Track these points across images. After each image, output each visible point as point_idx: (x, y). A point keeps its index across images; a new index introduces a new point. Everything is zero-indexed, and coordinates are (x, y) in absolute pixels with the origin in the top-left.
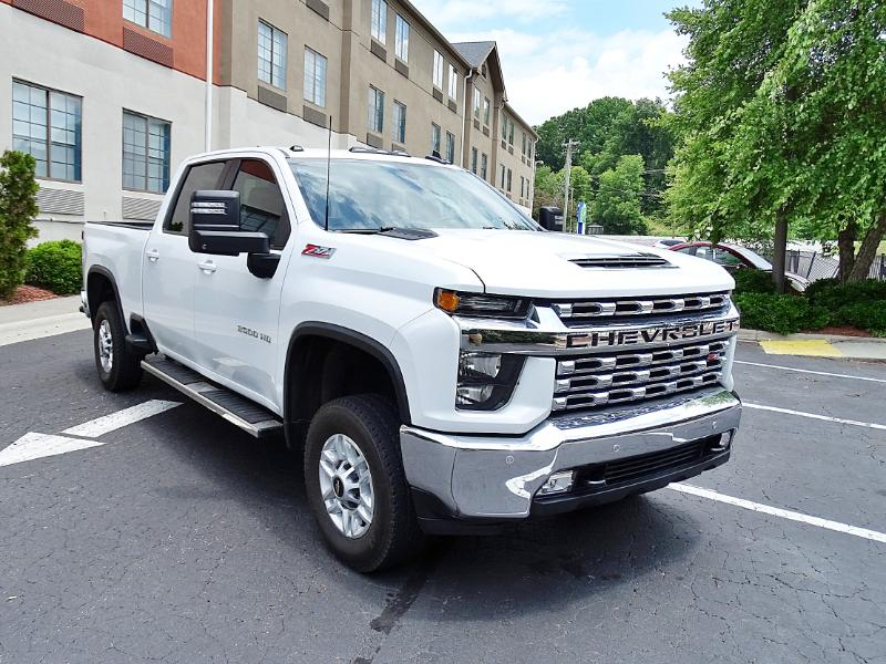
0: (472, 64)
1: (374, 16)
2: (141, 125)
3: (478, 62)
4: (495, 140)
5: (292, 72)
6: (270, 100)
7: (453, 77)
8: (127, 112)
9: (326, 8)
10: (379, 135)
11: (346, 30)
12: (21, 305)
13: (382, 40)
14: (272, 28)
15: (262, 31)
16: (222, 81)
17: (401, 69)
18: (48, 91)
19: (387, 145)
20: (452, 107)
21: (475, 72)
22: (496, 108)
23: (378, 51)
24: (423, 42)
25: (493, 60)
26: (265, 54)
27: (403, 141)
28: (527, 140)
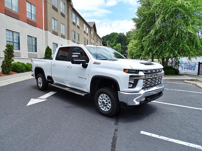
0: (91, 26)
1: (73, 17)
2: (31, 38)
3: (92, 26)
4: (95, 41)
5: (59, 28)
6: (55, 33)
7: (87, 29)
8: (28, 36)
9: (64, 15)
10: (75, 40)
11: (68, 20)
12: (11, 75)
13: (75, 21)
14: (55, 19)
15: (53, 20)
16: (46, 29)
17: (78, 27)
18: (13, 32)
19: (76, 42)
20: (87, 34)
21: (91, 28)
22: (95, 35)
23: (74, 24)
24: (82, 22)
25: (94, 25)
26: (53, 24)
27: (79, 41)
28: (101, 41)
